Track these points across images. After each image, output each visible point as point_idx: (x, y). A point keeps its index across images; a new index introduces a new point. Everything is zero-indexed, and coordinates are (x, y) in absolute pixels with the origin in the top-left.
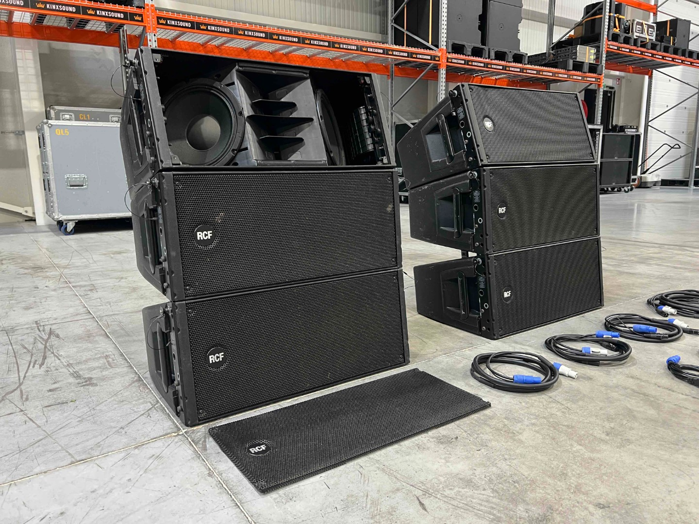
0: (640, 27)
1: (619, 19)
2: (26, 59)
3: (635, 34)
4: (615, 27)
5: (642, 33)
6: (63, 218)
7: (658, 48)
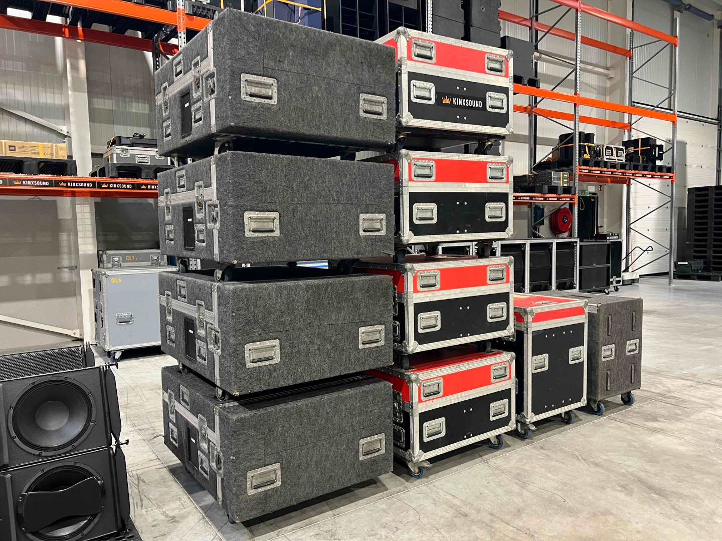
0: (610, 151)
1: (589, 147)
2: (84, 212)
3: (605, 157)
4: (586, 153)
5: (612, 155)
6: (112, 348)
7: (628, 167)
